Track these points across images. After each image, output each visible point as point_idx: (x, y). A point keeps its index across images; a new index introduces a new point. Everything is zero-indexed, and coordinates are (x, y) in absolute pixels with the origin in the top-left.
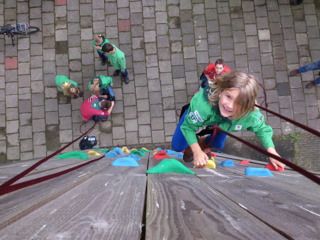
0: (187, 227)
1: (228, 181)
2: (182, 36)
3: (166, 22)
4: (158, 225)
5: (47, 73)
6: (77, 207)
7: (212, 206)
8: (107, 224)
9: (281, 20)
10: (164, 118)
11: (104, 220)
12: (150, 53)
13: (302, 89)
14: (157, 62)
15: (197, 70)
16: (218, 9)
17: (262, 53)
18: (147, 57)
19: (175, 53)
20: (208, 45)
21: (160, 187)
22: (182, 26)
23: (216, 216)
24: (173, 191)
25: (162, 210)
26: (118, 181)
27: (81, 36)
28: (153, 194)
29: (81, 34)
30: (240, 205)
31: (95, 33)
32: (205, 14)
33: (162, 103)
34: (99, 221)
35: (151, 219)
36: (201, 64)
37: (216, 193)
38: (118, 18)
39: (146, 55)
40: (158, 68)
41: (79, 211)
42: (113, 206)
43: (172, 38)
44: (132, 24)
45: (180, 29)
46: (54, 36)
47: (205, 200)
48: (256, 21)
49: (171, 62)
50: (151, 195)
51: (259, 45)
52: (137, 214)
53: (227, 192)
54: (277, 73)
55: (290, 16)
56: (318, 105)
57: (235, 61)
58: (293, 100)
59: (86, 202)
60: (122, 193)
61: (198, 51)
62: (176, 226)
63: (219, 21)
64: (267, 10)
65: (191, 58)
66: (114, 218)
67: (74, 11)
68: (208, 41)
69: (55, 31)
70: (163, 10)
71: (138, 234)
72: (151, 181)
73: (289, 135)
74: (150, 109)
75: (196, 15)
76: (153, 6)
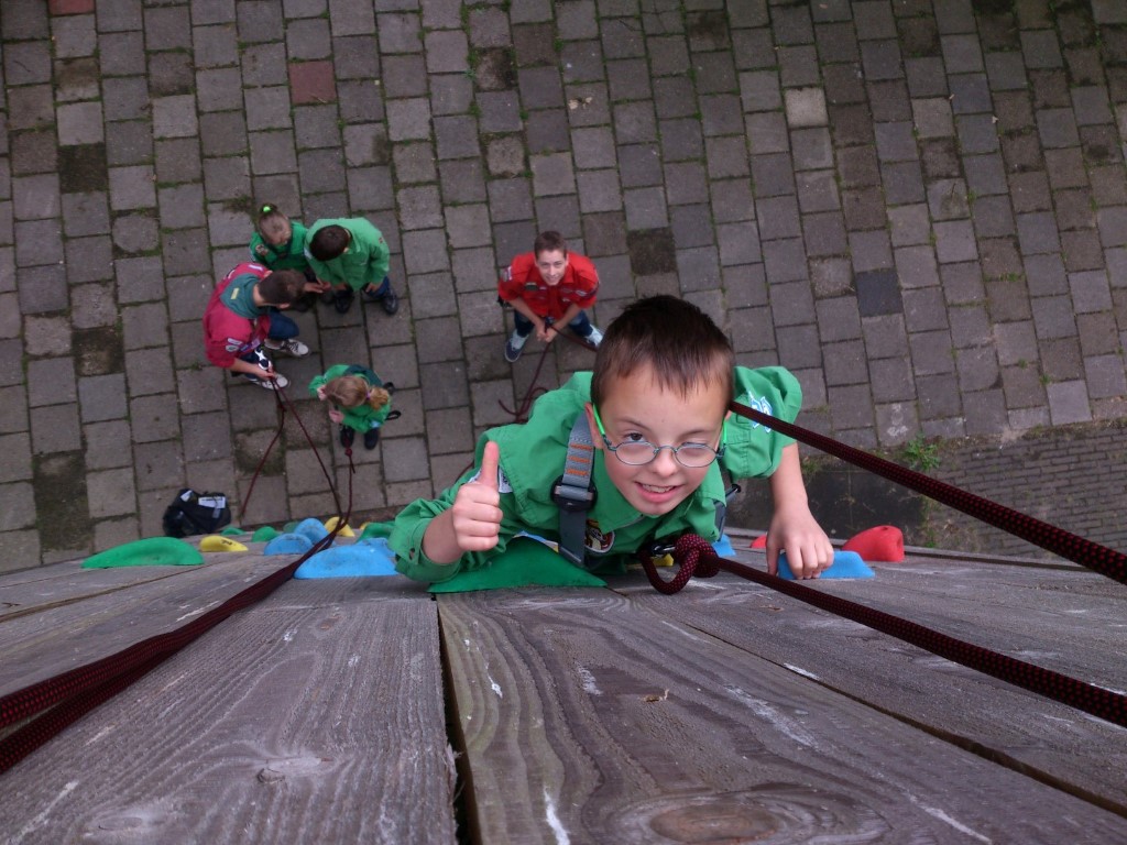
0: (620, 749)
1: (728, 599)
2: (524, 117)
3: (465, 68)
4: (514, 749)
5: (32, 263)
6: (189, 716)
7: (693, 677)
8: (318, 761)
9: (860, 54)
10: (472, 409)
11: (303, 749)
12: (413, 180)
13: (940, 289)
14: (438, 210)
15: (583, 236)
16: (646, 19)
17: (802, 171)
18: (401, 193)
19: (503, 176)
20: (617, 145)
21: (493, 632)
22: (520, 81)
23: (715, 706)
24: (541, 642)
25: (516, 700)
26: (330, 622)
27: (155, 124)
28: (471, 654)
29: (155, 115)
30: (792, 667)
31: (206, 110)
32: (599, 38)
33: (465, 355)
34: (286, 755)
35: (482, 732)
36: (596, 213)
37: (695, 638)
38: (287, 57)
39: (397, 185)
40: (442, 231)
41: (201, 728)
42: (331, 702)
43: (488, 126)
44: (343, 74)
45: (513, 93)
46: (52, 127)
47: (663, 661)
48: (777, 59)
49: (489, 211)
50: (464, 660)
51: (790, 143)
52: (425, 722)
53: (732, 633)
54: (854, 237)
55: (890, 39)
56: (994, 341)
57: (710, 203)
58: (910, 328)
59: (223, 695)
60: (354, 660)
61: (582, 170)
62: (580, 748)
63: (649, 62)
64: (812, 19)
65: (558, 196)
66: (340, 742)
67: (122, 35)
68: (614, 132)
69: (55, 111)
70: (449, 26)
71: (444, 785)
72: (455, 618)
73: (901, 447)
74: (420, 382)
75: (568, 41)
76: (413, 12)
